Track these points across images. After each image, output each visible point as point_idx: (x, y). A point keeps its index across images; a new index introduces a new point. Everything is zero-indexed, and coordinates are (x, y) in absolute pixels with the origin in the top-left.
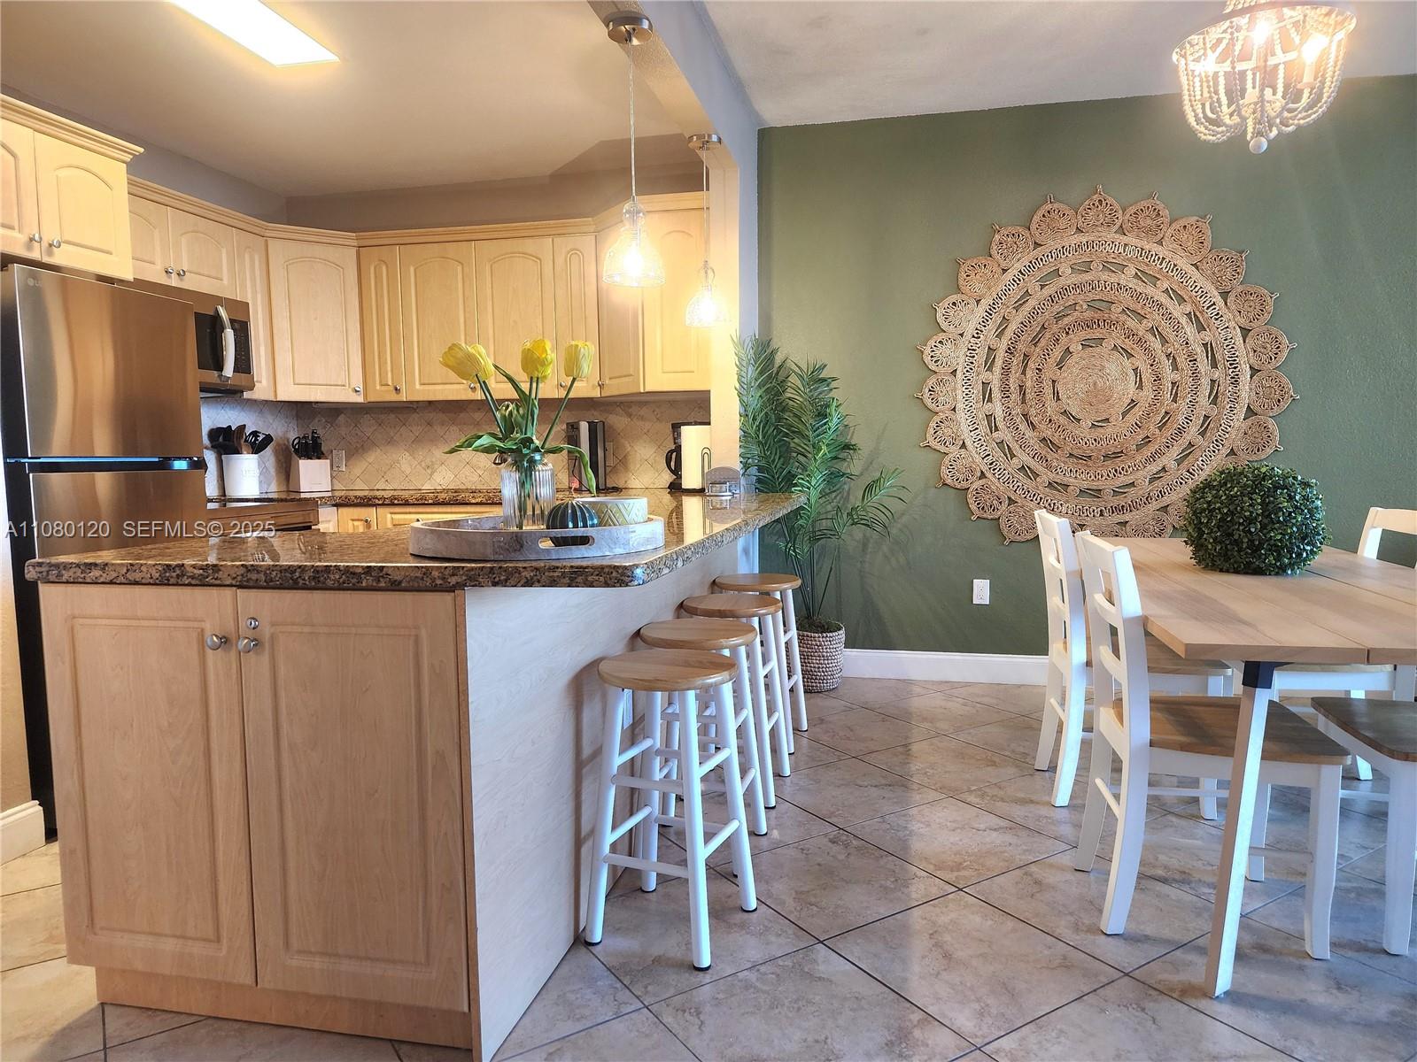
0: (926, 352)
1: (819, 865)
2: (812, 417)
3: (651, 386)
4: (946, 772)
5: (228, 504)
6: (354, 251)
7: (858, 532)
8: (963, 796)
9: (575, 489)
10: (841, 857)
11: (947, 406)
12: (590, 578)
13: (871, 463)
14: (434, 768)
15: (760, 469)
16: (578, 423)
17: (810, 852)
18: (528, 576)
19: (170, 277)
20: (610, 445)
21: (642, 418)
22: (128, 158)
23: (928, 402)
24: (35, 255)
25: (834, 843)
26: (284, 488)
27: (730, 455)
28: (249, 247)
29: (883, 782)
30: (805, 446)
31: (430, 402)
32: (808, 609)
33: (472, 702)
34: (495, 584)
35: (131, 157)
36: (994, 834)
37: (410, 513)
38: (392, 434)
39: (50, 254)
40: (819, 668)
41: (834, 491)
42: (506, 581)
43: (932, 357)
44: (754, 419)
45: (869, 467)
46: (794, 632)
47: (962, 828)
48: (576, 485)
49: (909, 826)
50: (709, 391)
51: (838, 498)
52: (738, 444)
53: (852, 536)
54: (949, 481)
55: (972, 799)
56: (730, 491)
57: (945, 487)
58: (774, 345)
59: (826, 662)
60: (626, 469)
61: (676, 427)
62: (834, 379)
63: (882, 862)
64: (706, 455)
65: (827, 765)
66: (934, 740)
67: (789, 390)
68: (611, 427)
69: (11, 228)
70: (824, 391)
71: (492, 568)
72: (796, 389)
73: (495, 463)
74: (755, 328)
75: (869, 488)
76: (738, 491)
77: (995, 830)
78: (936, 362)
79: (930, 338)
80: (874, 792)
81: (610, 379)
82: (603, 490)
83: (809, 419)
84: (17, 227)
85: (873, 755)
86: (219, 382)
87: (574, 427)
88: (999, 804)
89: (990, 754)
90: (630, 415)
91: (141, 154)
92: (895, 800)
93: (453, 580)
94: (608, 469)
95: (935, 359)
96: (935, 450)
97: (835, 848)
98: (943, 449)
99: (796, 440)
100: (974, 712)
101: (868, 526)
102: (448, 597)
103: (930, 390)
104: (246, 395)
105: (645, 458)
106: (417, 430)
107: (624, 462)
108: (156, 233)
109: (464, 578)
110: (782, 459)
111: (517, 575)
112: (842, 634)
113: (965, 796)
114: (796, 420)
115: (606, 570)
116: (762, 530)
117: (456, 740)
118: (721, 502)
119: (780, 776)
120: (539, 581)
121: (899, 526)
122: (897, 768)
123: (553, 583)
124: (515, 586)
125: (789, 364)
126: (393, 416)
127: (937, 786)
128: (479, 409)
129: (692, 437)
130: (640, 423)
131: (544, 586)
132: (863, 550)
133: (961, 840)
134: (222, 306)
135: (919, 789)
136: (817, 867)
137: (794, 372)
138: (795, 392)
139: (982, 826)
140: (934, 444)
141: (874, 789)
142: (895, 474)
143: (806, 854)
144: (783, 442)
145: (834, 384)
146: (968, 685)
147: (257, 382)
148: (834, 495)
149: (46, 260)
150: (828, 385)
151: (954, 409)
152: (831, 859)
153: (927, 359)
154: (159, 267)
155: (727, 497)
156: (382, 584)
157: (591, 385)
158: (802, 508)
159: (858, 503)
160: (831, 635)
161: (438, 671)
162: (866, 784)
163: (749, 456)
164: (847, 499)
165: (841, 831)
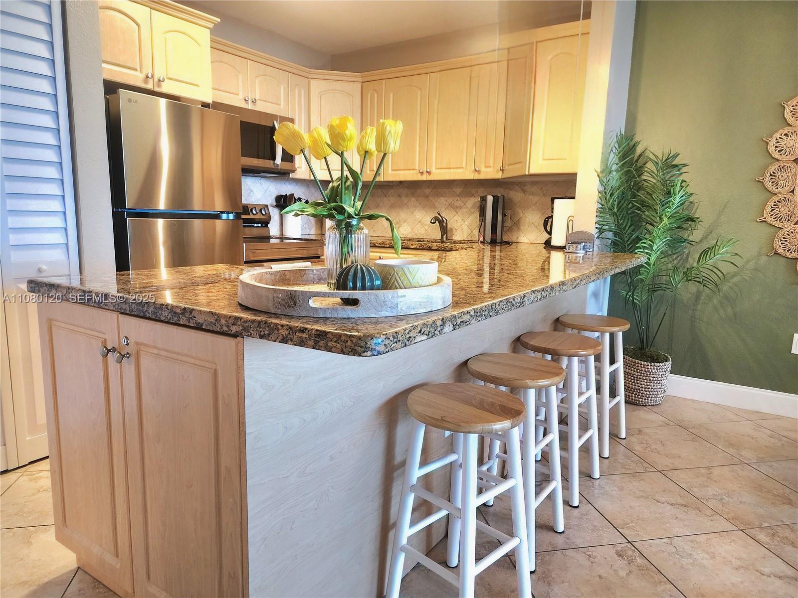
0: (771, 144)
1: (600, 577)
2: (663, 195)
3: (533, 170)
4: (741, 502)
5: (284, 240)
6: (359, 85)
7: (693, 287)
8: (753, 532)
9: (481, 242)
10: (623, 573)
11: (787, 188)
12: (330, 344)
13: (711, 233)
14: (225, 479)
15: (615, 234)
16: (486, 197)
17: (596, 560)
18: (284, 333)
19: (248, 103)
20: (508, 212)
21: (533, 194)
22: (211, 25)
23: (769, 185)
24: (150, 86)
25: (620, 555)
26: (320, 232)
27: (588, 223)
28: (298, 85)
29: (680, 501)
30: (652, 217)
31: (401, 182)
32: (642, 342)
33: (250, 433)
34: (261, 337)
35: (213, 25)
36: (778, 583)
37: (376, 252)
38: (379, 202)
39: (159, 86)
40: (645, 388)
41: (675, 254)
42: (269, 335)
43: (776, 147)
44: (611, 195)
45: (708, 235)
46: (620, 364)
47: (746, 568)
48: (481, 239)
49: (694, 553)
50: (576, 174)
51: (678, 259)
52: (595, 214)
53: (686, 291)
54: (781, 251)
55: (762, 537)
56: (583, 249)
57: (776, 255)
58: (637, 138)
59: (652, 384)
60: (519, 229)
61: (553, 200)
62: (685, 165)
63: (660, 588)
64: (570, 221)
65: (634, 474)
66: (735, 467)
67: (645, 174)
68: (510, 199)
69: (136, 70)
70: (675, 175)
71: (260, 322)
72: (651, 173)
73: (431, 222)
74: (621, 126)
75: (705, 253)
76: (591, 250)
77: (780, 577)
78: (779, 151)
79: (776, 131)
80: (669, 510)
81: (509, 165)
82: (499, 243)
83: (659, 196)
84: (139, 69)
85: (676, 472)
86: (273, 167)
87: (484, 199)
88: (789, 548)
89: (787, 491)
90: (524, 191)
91: (218, 23)
92: (686, 523)
93: (234, 329)
94: (505, 229)
95: (778, 149)
96: (770, 224)
97: (620, 563)
98: (778, 224)
99: (647, 213)
100: (779, 445)
101: (699, 282)
102: (231, 341)
103: (771, 175)
104: (291, 175)
105: (532, 222)
106: (393, 200)
107: (517, 225)
108: (240, 77)
109: (241, 328)
110: (632, 228)
111: (276, 332)
112: (669, 364)
113: (755, 532)
114: (649, 197)
115: (343, 338)
116: (614, 277)
117: (238, 462)
118: (577, 257)
119: (590, 477)
120: (291, 340)
121: (730, 284)
122: (696, 490)
123: (302, 343)
124: (275, 341)
125: (648, 153)
126: (380, 190)
127: (730, 515)
128: (429, 187)
129: (562, 208)
130: (531, 197)
131: (295, 345)
132: (696, 301)
133: (742, 583)
134: (276, 121)
135: (712, 515)
136: (597, 579)
137: (650, 159)
138: (651, 176)
139: (767, 570)
140: (770, 220)
141: (670, 507)
142: (729, 244)
143: (592, 563)
144: (635, 214)
145: (684, 169)
146: (778, 417)
147: (299, 168)
148: (675, 256)
149: (157, 89)
150: (679, 170)
151: (793, 191)
152: (612, 572)
153: (771, 149)
154: (241, 97)
155: (581, 253)
156: (191, 325)
157: (496, 169)
158: (642, 266)
159: (695, 265)
160: (659, 364)
161: (227, 402)
162: (663, 500)
163: (604, 223)
164: (687, 260)
165: (629, 545)
